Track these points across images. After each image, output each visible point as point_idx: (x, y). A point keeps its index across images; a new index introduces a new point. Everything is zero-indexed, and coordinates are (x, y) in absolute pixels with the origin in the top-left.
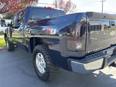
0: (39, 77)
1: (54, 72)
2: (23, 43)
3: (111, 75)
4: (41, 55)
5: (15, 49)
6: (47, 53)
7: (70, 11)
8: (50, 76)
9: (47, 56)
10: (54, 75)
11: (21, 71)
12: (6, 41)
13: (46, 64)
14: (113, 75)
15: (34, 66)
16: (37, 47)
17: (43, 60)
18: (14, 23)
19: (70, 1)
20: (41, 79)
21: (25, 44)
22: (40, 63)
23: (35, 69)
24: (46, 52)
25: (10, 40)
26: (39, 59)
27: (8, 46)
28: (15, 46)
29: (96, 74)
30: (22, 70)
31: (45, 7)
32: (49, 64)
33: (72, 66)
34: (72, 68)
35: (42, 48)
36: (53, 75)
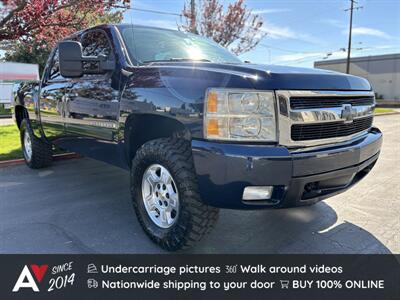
7: (239, 40)
19: (240, 4)
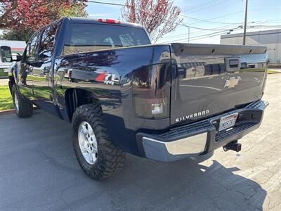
0: (85, 171)
1: (113, 161)
2: (52, 100)
3: (236, 169)
4: (89, 126)
5: (34, 112)
6: (100, 123)
7: (164, 24)
8: (107, 169)
9: (99, 128)
10: (115, 167)
11: (48, 160)
12: (13, 93)
13: (98, 144)
14: (239, 170)
15: (75, 150)
16: (80, 110)
17: (93, 137)
18: (31, 51)
20: (89, 176)
21: (55, 102)
22: (86, 143)
23: (76, 155)
24: (98, 120)
25: (22, 91)
26: (85, 135)
27: (17, 106)
28: (34, 106)
29: (204, 167)
30: (48, 158)
31: (100, 21)
32: (105, 145)
33: (145, 146)
34: (146, 150)
35: (90, 111)
36: (113, 166)
